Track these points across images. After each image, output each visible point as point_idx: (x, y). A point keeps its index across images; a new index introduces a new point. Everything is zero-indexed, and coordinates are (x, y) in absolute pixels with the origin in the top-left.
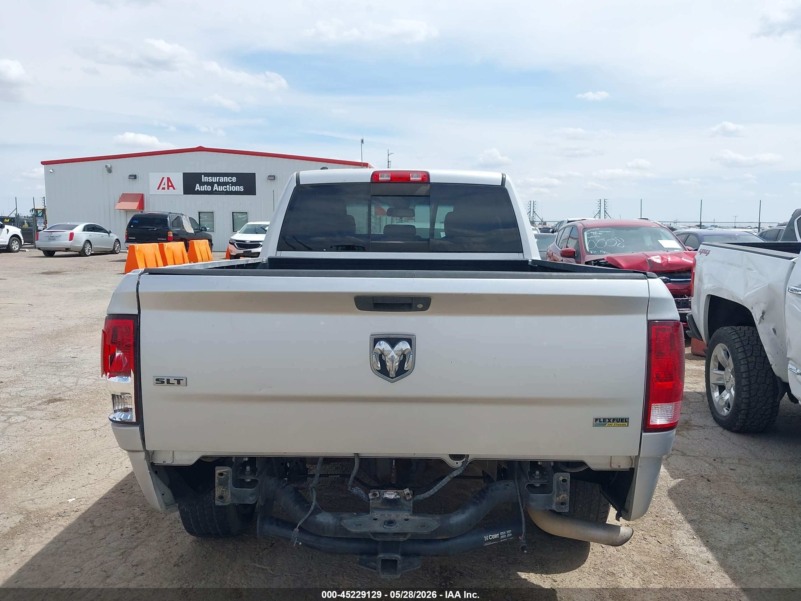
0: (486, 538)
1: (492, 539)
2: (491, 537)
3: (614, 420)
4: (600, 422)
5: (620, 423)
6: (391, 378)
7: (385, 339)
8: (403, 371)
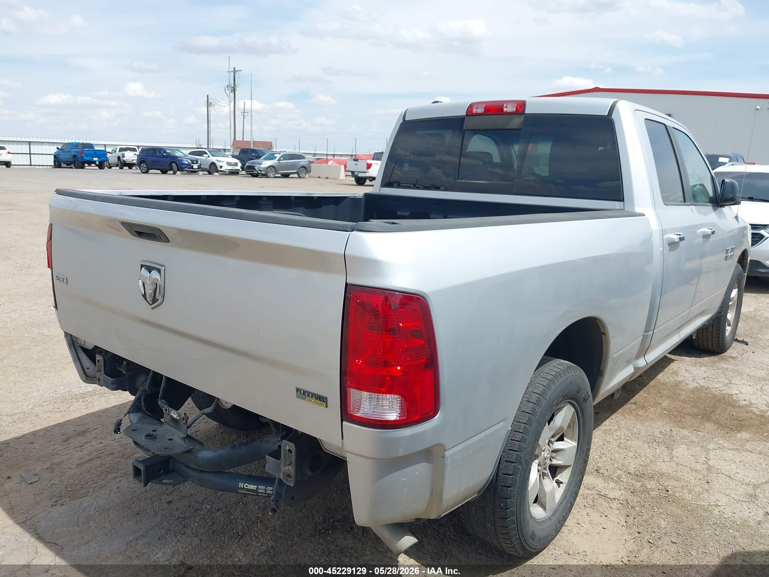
0: (241, 485)
1: (248, 488)
2: (246, 486)
3: (309, 393)
4: (303, 394)
5: (318, 401)
6: (150, 304)
7: (147, 267)
8: (155, 299)
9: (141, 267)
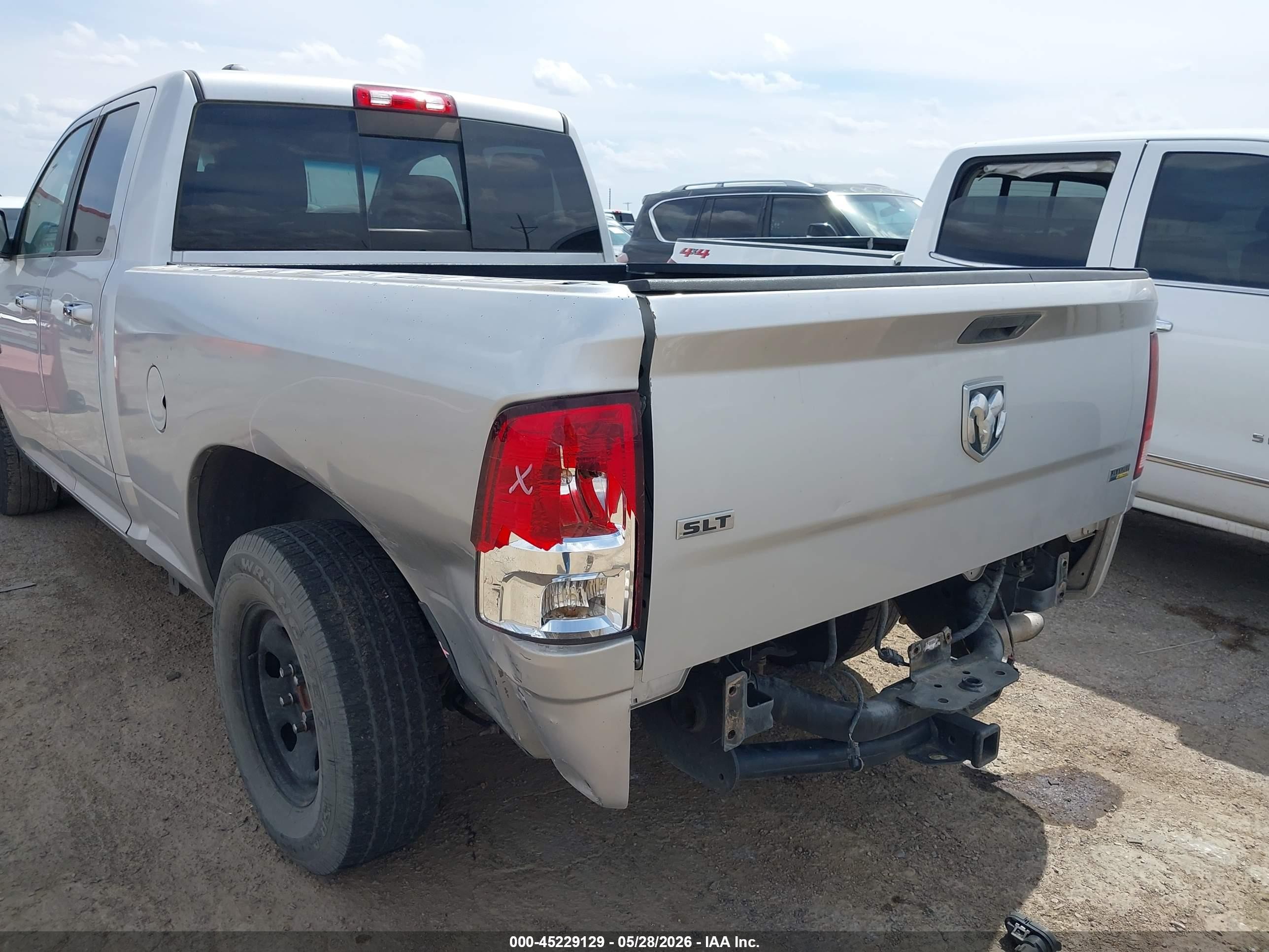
3: (1122, 469)
6: (982, 454)
7: (981, 390)
8: (994, 440)
9: (973, 395)
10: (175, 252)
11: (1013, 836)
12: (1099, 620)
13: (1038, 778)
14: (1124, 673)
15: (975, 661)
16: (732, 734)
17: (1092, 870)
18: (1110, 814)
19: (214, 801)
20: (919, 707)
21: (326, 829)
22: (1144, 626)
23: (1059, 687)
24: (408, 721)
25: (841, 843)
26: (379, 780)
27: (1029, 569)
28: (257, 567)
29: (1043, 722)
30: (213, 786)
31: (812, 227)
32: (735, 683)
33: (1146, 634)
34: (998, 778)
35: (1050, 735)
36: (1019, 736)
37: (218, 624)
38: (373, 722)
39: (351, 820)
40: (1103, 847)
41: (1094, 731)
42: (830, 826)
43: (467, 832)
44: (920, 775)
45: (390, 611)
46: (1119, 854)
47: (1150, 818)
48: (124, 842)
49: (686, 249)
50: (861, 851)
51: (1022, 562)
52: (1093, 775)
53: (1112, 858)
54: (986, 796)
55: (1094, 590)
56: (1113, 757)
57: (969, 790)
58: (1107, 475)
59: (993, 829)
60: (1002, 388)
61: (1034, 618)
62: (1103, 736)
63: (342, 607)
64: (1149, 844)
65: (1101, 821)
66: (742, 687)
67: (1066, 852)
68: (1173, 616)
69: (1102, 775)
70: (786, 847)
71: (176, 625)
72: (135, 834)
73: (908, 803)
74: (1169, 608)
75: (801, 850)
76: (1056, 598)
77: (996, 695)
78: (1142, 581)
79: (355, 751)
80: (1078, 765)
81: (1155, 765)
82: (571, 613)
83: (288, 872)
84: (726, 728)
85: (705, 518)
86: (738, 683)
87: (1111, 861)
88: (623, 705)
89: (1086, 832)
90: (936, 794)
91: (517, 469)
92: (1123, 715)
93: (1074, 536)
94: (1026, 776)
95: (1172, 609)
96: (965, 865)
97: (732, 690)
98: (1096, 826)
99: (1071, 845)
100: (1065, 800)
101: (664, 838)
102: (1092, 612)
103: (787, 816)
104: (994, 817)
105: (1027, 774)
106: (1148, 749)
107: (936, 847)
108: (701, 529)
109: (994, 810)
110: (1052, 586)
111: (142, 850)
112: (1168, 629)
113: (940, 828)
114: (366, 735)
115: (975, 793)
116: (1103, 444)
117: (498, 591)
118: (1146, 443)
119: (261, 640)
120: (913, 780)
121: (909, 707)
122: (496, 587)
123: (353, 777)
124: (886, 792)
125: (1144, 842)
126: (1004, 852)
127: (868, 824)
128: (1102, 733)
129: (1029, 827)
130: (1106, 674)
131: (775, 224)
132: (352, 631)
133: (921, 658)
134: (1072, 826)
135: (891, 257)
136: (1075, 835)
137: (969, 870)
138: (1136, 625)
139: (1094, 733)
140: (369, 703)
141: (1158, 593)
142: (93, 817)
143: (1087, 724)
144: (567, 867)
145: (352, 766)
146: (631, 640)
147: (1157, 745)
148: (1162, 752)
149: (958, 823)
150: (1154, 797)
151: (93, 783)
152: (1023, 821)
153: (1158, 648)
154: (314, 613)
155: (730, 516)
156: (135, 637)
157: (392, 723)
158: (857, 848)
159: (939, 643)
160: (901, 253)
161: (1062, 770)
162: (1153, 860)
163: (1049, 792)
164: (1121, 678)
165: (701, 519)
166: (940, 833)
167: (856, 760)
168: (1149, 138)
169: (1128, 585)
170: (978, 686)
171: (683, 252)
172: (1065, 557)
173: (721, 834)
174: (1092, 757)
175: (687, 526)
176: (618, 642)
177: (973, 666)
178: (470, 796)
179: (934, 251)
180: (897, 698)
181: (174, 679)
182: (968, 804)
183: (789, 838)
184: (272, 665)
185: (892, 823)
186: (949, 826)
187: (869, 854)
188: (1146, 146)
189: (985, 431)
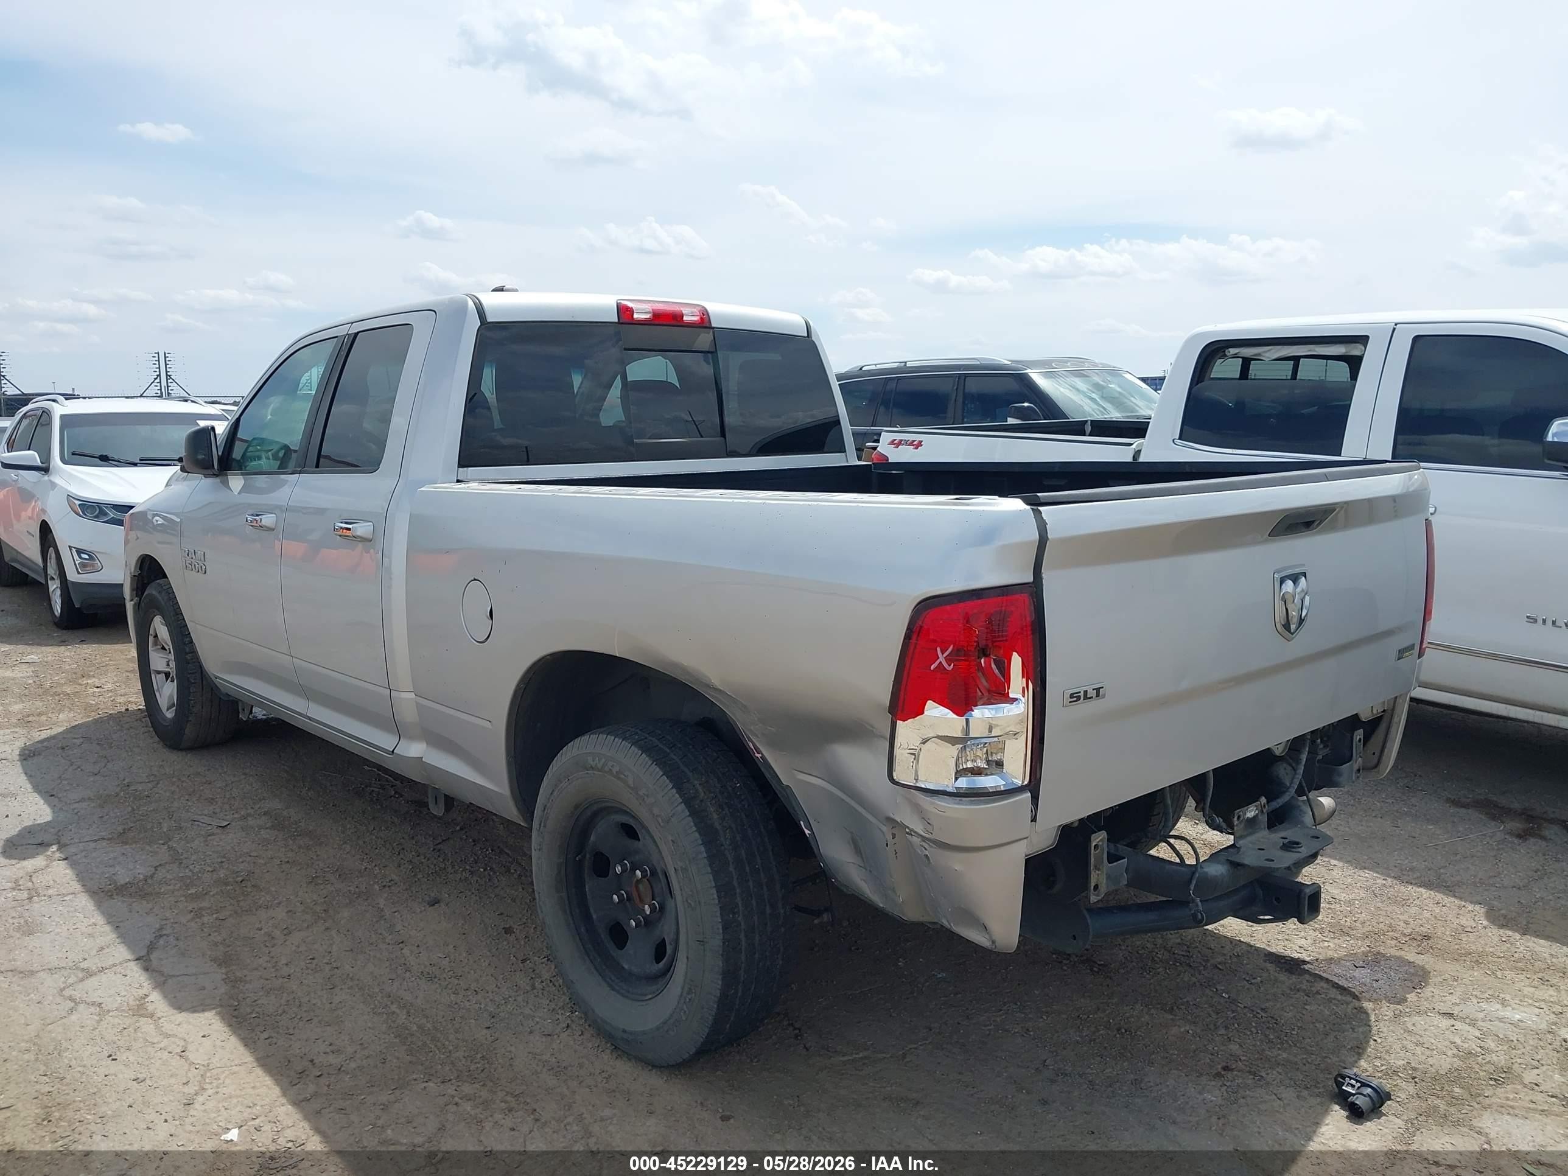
6: (1292, 634)
7: (1289, 577)
8: (1301, 621)
9: (1282, 581)
10: (460, 469)
11: (1327, 1013)
12: (1380, 816)
13: (1343, 962)
14: (1414, 864)
15: (1289, 829)
16: (1096, 887)
17: (1408, 1038)
18: (1418, 991)
19: (527, 1011)
20: (1249, 866)
21: (687, 1012)
22: (1428, 819)
23: (1350, 880)
24: (767, 900)
25: (1161, 1024)
26: (743, 958)
27: (1325, 747)
28: (610, 764)
29: (1339, 913)
30: (520, 999)
31: (1013, 409)
32: (1098, 840)
33: (1431, 827)
34: (1304, 962)
35: (1348, 924)
36: (1316, 926)
37: (545, 827)
38: (739, 900)
39: (716, 999)
40: (1416, 1019)
41: (1392, 919)
42: (1146, 1010)
43: (791, 1029)
44: (1225, 963)
45: (743, 797)
46: (1432, 1024)
47: (1459, 991)
48: (456, 1047)
49: (895, 440)
50: (1182, 1030)
51: (1319, 741)
52: (1398, 958)
53: (1426, 1027)
54: (1294, 979)
55: (1386, 769)
56: (1415, 941)
57: (1276, 974)
58: (1394, 654)
59: (1307, 1007)
60: (1305, 575)
61: (1327, 801)
62: (1402, 924)
63: (703, 794)
64: (1461, 1014)
65: (1411, 997)
66: (1103, 844)
67: (1381, 1024)
68: (1457, 809)
69: (1406, 958)
70: (1108, 1029)
71: (413, 853)
72: (463, 1040)
73: (1219, 988)
74: (1453, 802)
75: (1123, 1031)
76: (1354, 774)
77: (1314, 856)
78: (1420, 776)
79: (725, 928)
80: (1381, 950)
81: (1457, 947)
82: (977, 772)
83: (630, 1067)
84: (1092, 881)
85: (1085, 689)
86: (1101, 840)
87: (1425, 1030)
88: (1019, 854)
89: (1398, 1007)
90: (1245, 979)
91: (938, 649)
92: (1418, 903)
93: (1365, 716)
94: (1331, 960)
95: (1456, 803)
96: (1285, 1038)
97: (1096, 847)
98: (1407, 1001)
99: (1386, 1018)
100: (1373, 980)
101: (988, 1025)
102: (1372, 808)
103: (1102, 1003)
104: (1306, 997)
105: (1331, 959)
106: (1448, 933)
107: (1254, 1024)
108: (1082, 698)
109: (1304, 991)
110: (1350, 761)
111: (477, 1054)
112: (1454, 822)
113: (1254, 1008)
114: (734, 913)
115: (1283, 977)
116: (1383, 627)
117: (914, 754)
118: (1427, 623)
119: (592, 838)
120: (1218, 968)
121: (1239, 867)
122: (912, 751)
123: (722, 955)
124: (1194, 979)
125: (1455, 1012)
126: (1322, 1026)
127: (1183, 1007)
128: (1400, 921)
129: (1342, 1004)
130: (1395, 866)
131: (969, 406)
132: (715, 816)
133: (1242, 825)
134: (1384, 1001)
135: (1131, 445)
136: (1387, 1010)
137: (1290, 1042)
138: (1420, 819)
139: (1392, 921)
140: (735, 883)
141: (1438, 787)
142: (415, 1028)
143: (1384, 913)
144: (901, 1053)
145: (721, 944)
146: (1028, 795)
147: (1457, 929)
148: (1463, 935)
149: (1271, 1003)
150: (1459, 975)
151: (398, 999)
152: (1335, 999)
153: (1446, 840)
154: (680, 800)
155: (1102, 687)
156: (376, 866)
157: (754, 902)
158: (1177, 1027)
159: (1257, 812)
160: (1141, 441)
161: (1365, 954)
162: (1467, 1027)
163: (1357, 973)
164: (1412, 869)
165: (1082, 690)
166: (1255, 1013)
167: (1199, 914)
168: (1397, 321)
169: (1406, 781)
170: (1299, 847)
171: (892, 443)
172: (1359, 734)
173: (1042, 1020)
174: (1393, 942)
175: (1072, 696)
176: (1018, 795)
177: (1289, 833)
178: (783, 997)
179: (1177, 437)
180: (1228, 860)
181: (434, 905)
182: (1278, 987)
183: (1109, 1021)
184: (602, 866)
185: (1206, 1006)
186: (1263, 1007)
187: (1190, 1031)
188: (1394, 329)
189: (1294, 613)
